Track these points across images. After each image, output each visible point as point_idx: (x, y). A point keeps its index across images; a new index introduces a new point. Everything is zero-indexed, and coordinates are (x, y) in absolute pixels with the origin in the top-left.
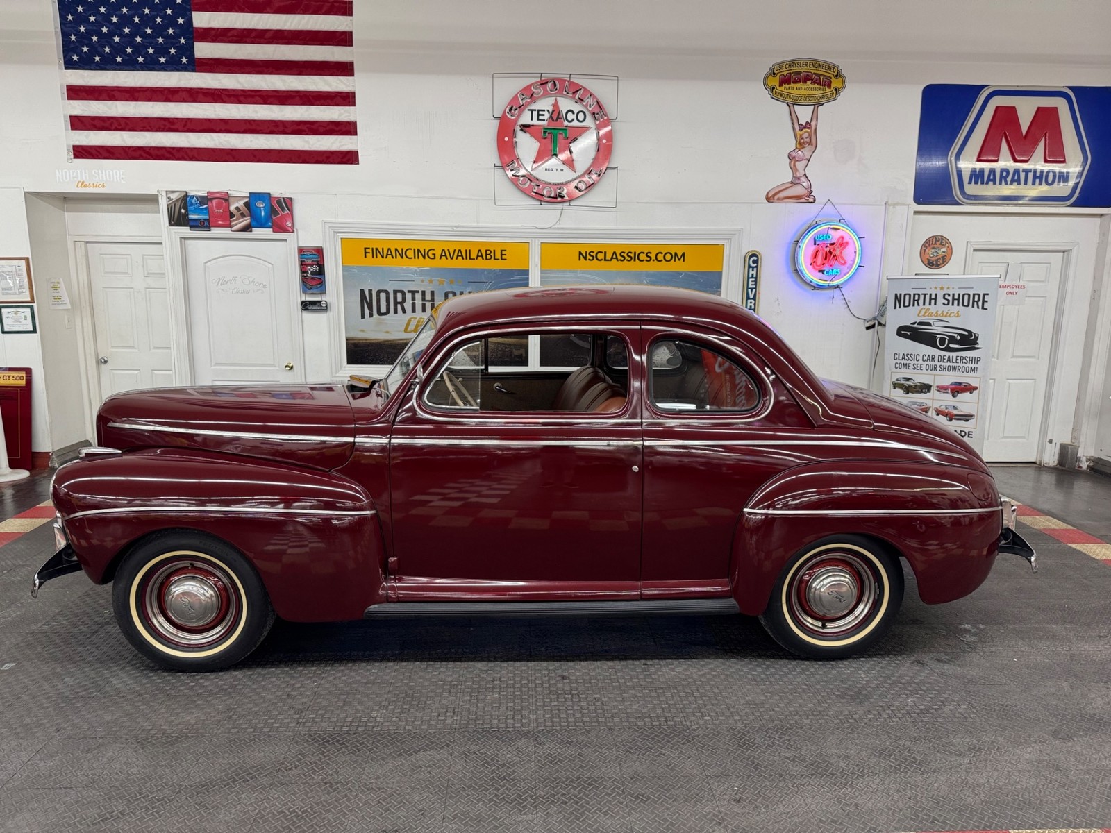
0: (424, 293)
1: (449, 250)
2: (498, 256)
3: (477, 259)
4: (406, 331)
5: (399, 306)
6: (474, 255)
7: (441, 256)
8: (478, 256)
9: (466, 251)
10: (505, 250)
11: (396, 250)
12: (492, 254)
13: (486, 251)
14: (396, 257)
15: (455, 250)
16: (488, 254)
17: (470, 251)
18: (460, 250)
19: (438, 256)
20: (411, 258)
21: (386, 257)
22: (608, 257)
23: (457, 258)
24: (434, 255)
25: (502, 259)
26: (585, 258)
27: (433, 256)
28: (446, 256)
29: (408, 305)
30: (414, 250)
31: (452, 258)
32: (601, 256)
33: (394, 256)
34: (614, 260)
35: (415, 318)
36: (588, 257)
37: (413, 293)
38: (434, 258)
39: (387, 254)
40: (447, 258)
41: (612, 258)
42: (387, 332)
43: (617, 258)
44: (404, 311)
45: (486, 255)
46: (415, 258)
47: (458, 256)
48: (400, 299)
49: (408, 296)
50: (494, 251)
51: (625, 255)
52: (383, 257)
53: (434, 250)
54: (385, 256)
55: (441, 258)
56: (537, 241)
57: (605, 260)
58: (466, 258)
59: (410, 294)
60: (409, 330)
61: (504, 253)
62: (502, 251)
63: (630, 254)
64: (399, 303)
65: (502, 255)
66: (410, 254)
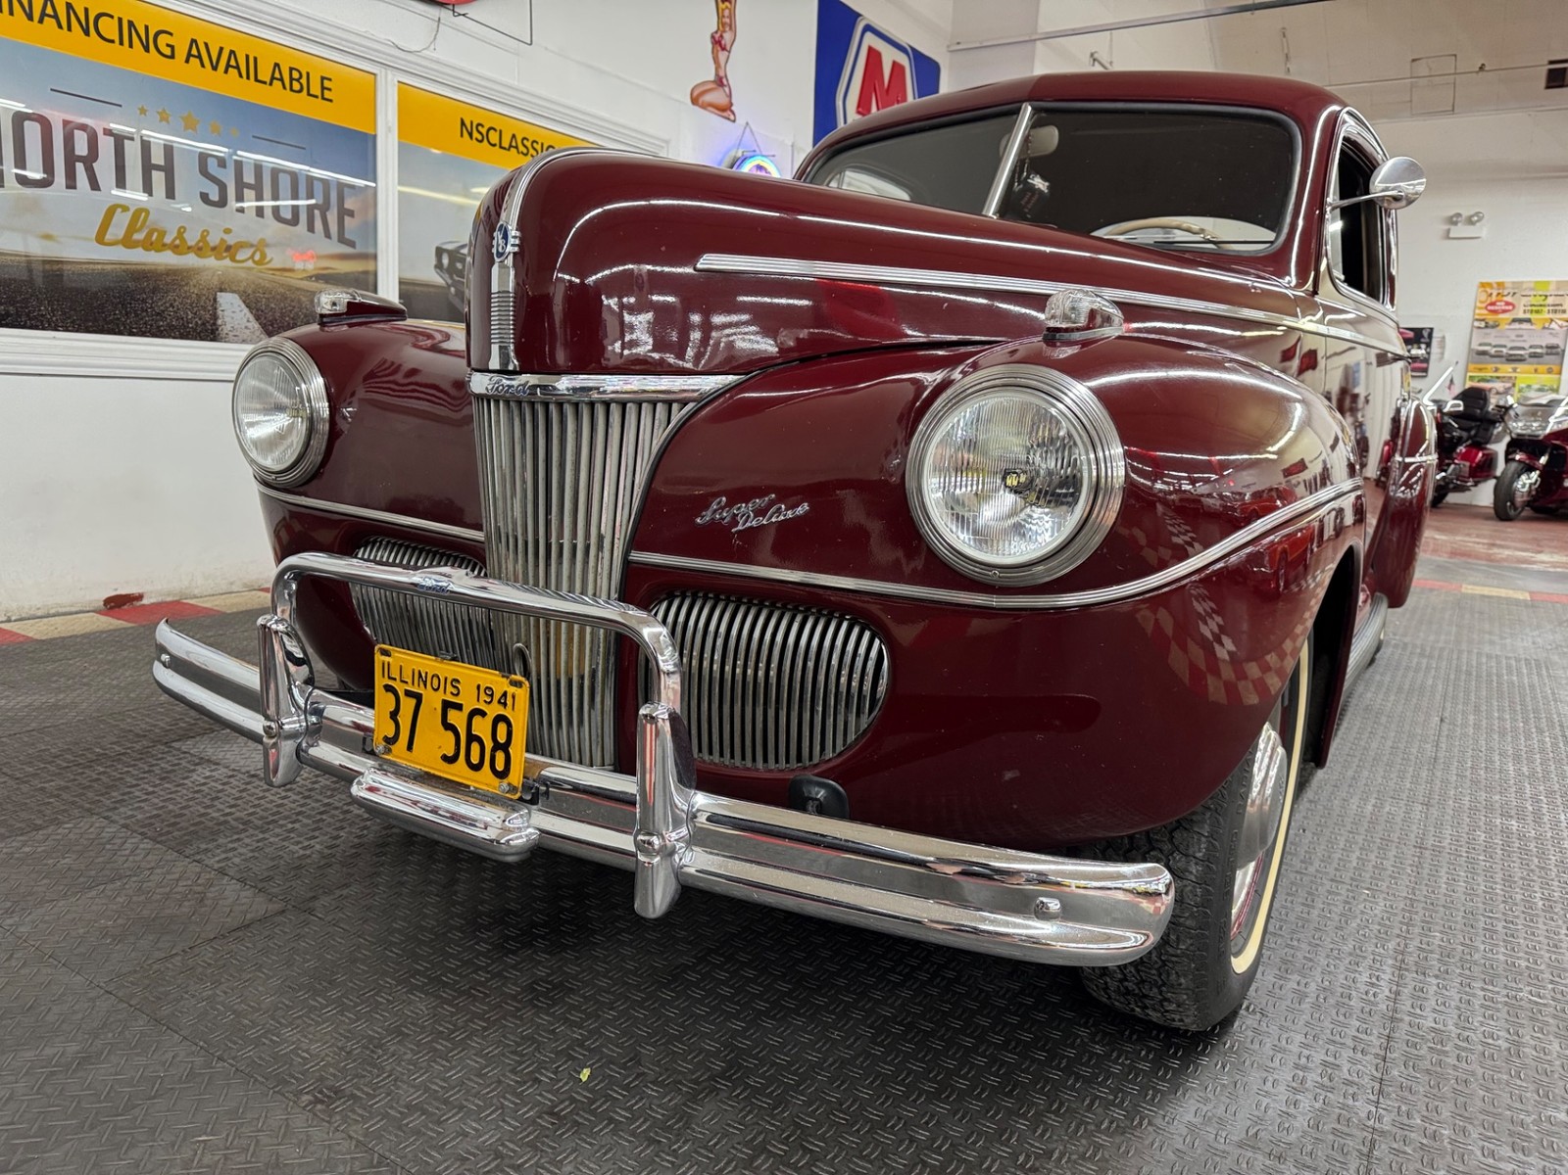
0: (146, 146)
1: (206, 45)
2: (316, 89)
3: (271, 84)
4: (100, 239)
5: (80, 167)
6: (265, 74)
7: (189, 55)
8: (273, 78)
9: (247, 57)
10: (330, 80)
11: (69, 6)
12: (304, 81)
13: (291, 69)
14: (69, 29)
15: (221, 49)
16: (294, 79)
17: (255, 59)
18: (232, 52)
19: (182, 54)
20: (113, 41)
21: (41, 21)
22: (506, 144)
23: (226, 72)
24: (172, 47)
25: (323, 98)
26: (471, 135)
27: (168, 51)
28: (199, 57)
29: (105, 167)
30: (120, 20)
31: (215, 68)
32: (494, 137)
33: (64, 24)
34: (513, 150)
35: (125, 209)
36: (476, 134)
37: (119, 140)
38: (172, 56)
39: (43, 14)
40: (203, 66)
41: (511, 146)
42: (48, 237)
43: (517, 147)
44: (95, 185)
45: (292, 79)
46: (121, 43)
47: (228, 65)
48: (81, 148)
49: (106, 146)
50: (308, 74)
51: (528, 144)
52: (30, 17)
53: (171, 34)
54: (36, 15)
55: (187, 61)
56: (390, 77)
57: (501, 147)
58: (248, 78)
59: (111, 139)
60: (108, 237)
61: (327, 84)
62: (323, 79)
63: (535, 145)
64: (80, 159)
65: (323, 88)
66: (108, 27)
